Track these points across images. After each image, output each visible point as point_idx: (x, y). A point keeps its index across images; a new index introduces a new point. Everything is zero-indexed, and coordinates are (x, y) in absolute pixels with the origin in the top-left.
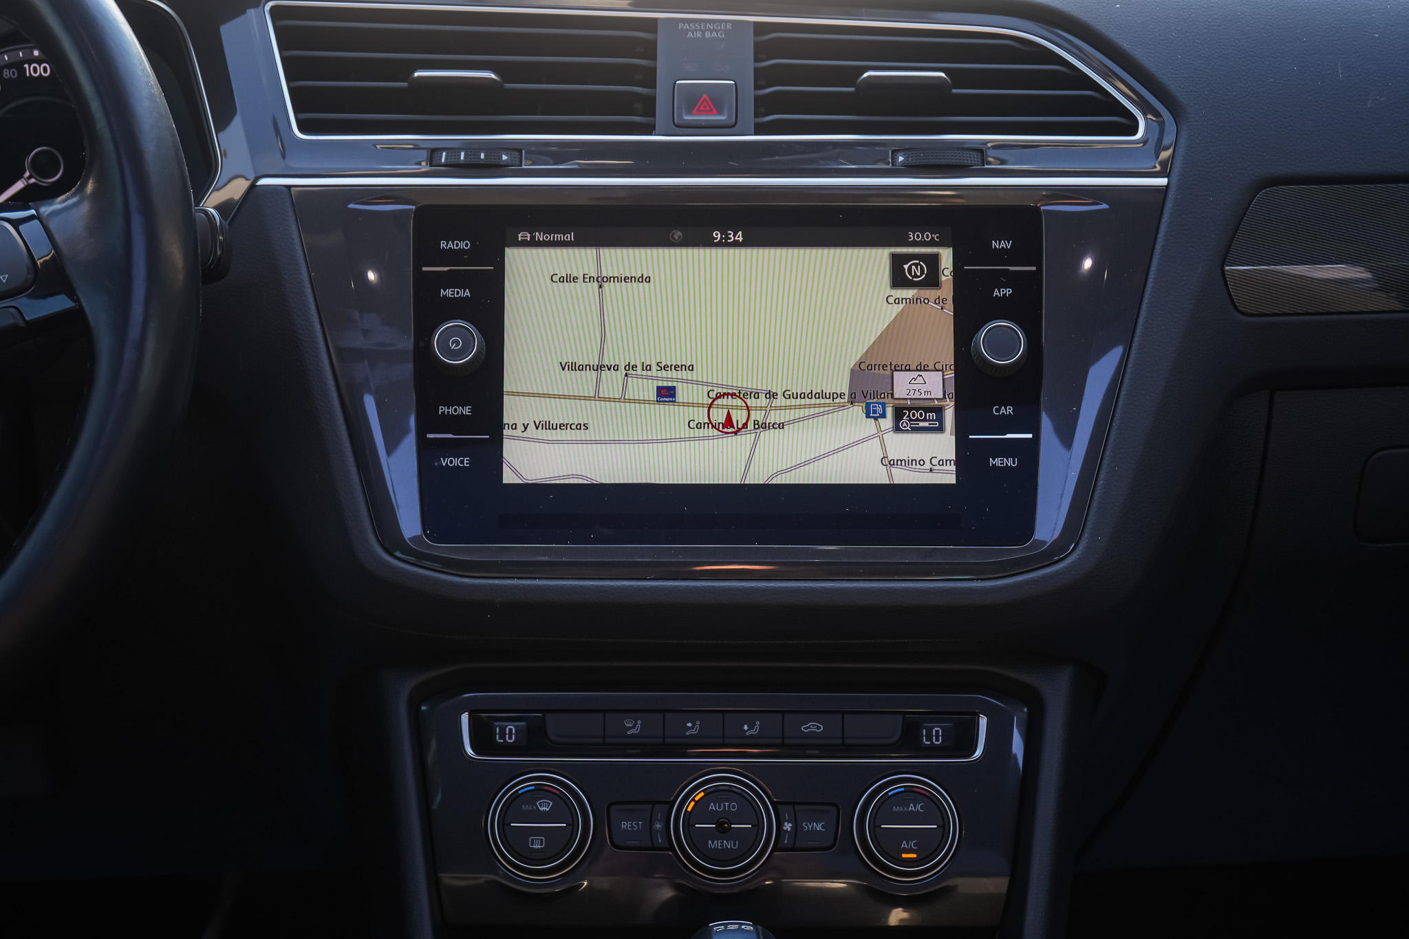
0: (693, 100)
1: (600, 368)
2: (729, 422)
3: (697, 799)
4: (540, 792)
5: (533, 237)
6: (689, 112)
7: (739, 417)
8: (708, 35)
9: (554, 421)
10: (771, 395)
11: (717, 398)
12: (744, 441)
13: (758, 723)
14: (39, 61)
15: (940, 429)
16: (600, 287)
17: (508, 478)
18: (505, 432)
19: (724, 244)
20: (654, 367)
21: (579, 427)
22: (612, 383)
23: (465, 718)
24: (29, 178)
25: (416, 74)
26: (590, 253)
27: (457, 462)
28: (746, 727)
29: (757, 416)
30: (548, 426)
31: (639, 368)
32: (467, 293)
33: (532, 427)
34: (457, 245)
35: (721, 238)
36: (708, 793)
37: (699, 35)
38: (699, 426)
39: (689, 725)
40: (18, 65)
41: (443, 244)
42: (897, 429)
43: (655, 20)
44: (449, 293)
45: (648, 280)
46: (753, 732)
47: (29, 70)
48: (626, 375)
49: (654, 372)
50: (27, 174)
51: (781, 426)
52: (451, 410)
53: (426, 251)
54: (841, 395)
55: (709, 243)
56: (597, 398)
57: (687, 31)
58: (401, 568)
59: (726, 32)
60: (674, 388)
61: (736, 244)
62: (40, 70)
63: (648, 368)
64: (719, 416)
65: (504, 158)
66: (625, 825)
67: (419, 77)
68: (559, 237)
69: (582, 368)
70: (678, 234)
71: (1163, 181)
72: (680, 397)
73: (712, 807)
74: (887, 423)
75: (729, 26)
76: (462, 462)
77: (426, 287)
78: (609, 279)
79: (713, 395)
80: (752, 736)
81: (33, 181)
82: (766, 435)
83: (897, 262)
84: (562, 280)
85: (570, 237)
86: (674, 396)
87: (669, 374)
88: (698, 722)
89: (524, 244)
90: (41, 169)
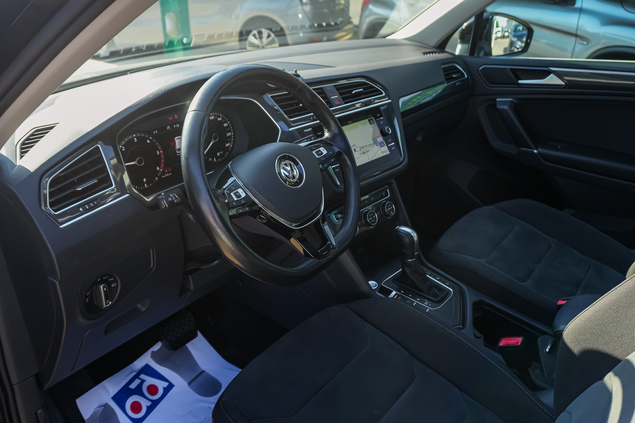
0: (335, 100)
2: (364, 152)
6: (336, 102)
7: (364, 151)
10: (366, 146)
11: (361, 149)
12: (366, 154)
14: (212, 116)
15: (384, 146)
19: (350, 124)
29: (366, 150)
37: (329, 89)
38: (361, 154)
42: (381, 147)
43: (322, 87)
47: (211, 118)
51: (369, 151)
54: (373, 144)
55: (348, 124)
57: (327, 89)
59: (331, 88)
61: (351, 123)
64: (362, 152)
71: (390, 101)
72: (357, 150)
74: (379, 146)
75: (331, 86)
81: (214, 141)
82: (368, 152)
83: (369, 121)
90: (215, 139)
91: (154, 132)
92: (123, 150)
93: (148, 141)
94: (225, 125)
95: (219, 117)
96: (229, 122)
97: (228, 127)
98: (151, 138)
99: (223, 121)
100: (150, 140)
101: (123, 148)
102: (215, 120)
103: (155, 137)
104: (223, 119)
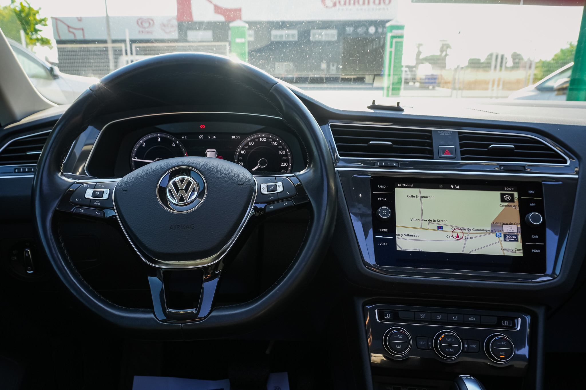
0: (444, 151)
1: (422, 220)
2: (458, 236)
3: (442, 337)
4: (399, 333)
5: (402, 185)
6: (443, 154)
7: (461, 235)
8: (446, 134)
9: (410, 234)
10: (469, 230)
11: (454, 230)
12: (462, 242)
13: (457, 317)
14: (264, 137)
15: (517, 241)
16: (421, 199)
17: (398, 249)
18: (397, 236)
19: (454, 189)
20: (437, 221)
21: (417, 236)
22: (425, 225)
23: (376, 311)
24: (259, 166)
25: (371, 142)
26: (418, 190)
27: (384, 244)
28: (454, 318)
29: (465, 235)
30: (408, 235)
31: (432, 221)
32: (385, 199)
33: (404, 235)
34: (382, 187)
35: (453, 187)
36: (445, 336)
37: (444, 134)
38: (450, 237)
39: (438, 316)
40: (259, 138)
41: (378, 186)
42: (505, 240)
43: (431, 130)
44: (380, 199)
45: (434, 197)
46: (455, 319)
47: (261, 139)
48: (429, 223)
49: (436, 222)
50: (258, 165)
51: (472, 238)
52: (382, 230)
53: (374, 188)
54: (489, 230)
55: (450, 188)
56: (421, 228)
57: (440, 133)
58: (371, 272)
59: (451, 134)
60: (442, 227)
61: (457, 189)
62: (264, 139)
63: (435, 221)
64: (455, 235)
65: (395, 164)
66: (421, 343)
67: (371, 143)
68: (409, 185)
69: (417, 220)
70: (441, 186)
71: (577, 176)
72: (444, 229)
73: (447, 340)
74: (502, 238)
75: (451, 132)
76: (385, 244)
77: (374, 197)
78: (423, 197)
79: (453, 229)
80: (455, 320)
81: (260, 167)
82: (468, 240)
83: (502, 195)
84: (410, 197)
85: (412, 186)
86: (442, 229)
87: (442, 223)
88: (440, 316)
89: (400, 187)
90: (262, 164)
91: (183, 137)
92: (143, 146)
93: (174, 145)
94: (281, 152)
95: (274, 141)
96: (287, 150)
97: (286, 155)
98: (177, 142)
99: (279, 147)
100: (176, 143)
101: (144, 144)
102: (268, 143)
103: (183, 142)
104: (279, 144)
